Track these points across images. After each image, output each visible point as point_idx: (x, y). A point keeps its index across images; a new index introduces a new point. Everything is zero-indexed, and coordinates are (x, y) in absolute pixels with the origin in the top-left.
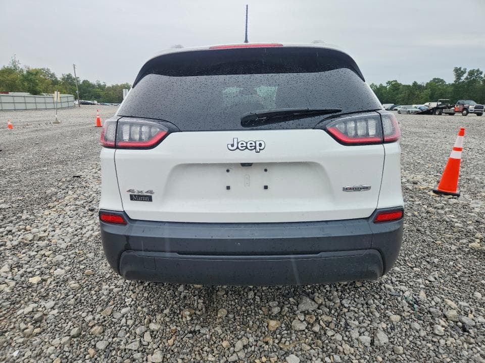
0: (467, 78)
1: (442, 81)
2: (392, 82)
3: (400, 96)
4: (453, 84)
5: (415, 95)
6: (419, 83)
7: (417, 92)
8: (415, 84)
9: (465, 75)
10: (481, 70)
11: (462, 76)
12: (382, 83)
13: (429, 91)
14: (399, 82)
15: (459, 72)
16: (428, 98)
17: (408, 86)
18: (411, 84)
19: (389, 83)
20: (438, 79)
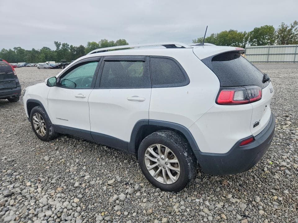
0: (62, 48)
1: (49, 48)
2: (17, 48)
3: (26, 57)
4: (56, 51)
5: (35, 56)
6: (36, 49)
7: (37, 55)
8: (33, 49)
9: (61, 46)
10: (68, 44)
11: (59, 46)
12: (11, 49)
13: (43, 55)
14: (22, 48)
15: (58, 45)
16: (44, 58)
17: (30, 51)
18: (31, 50)
19: (15, 48)
20: (46, 47)
